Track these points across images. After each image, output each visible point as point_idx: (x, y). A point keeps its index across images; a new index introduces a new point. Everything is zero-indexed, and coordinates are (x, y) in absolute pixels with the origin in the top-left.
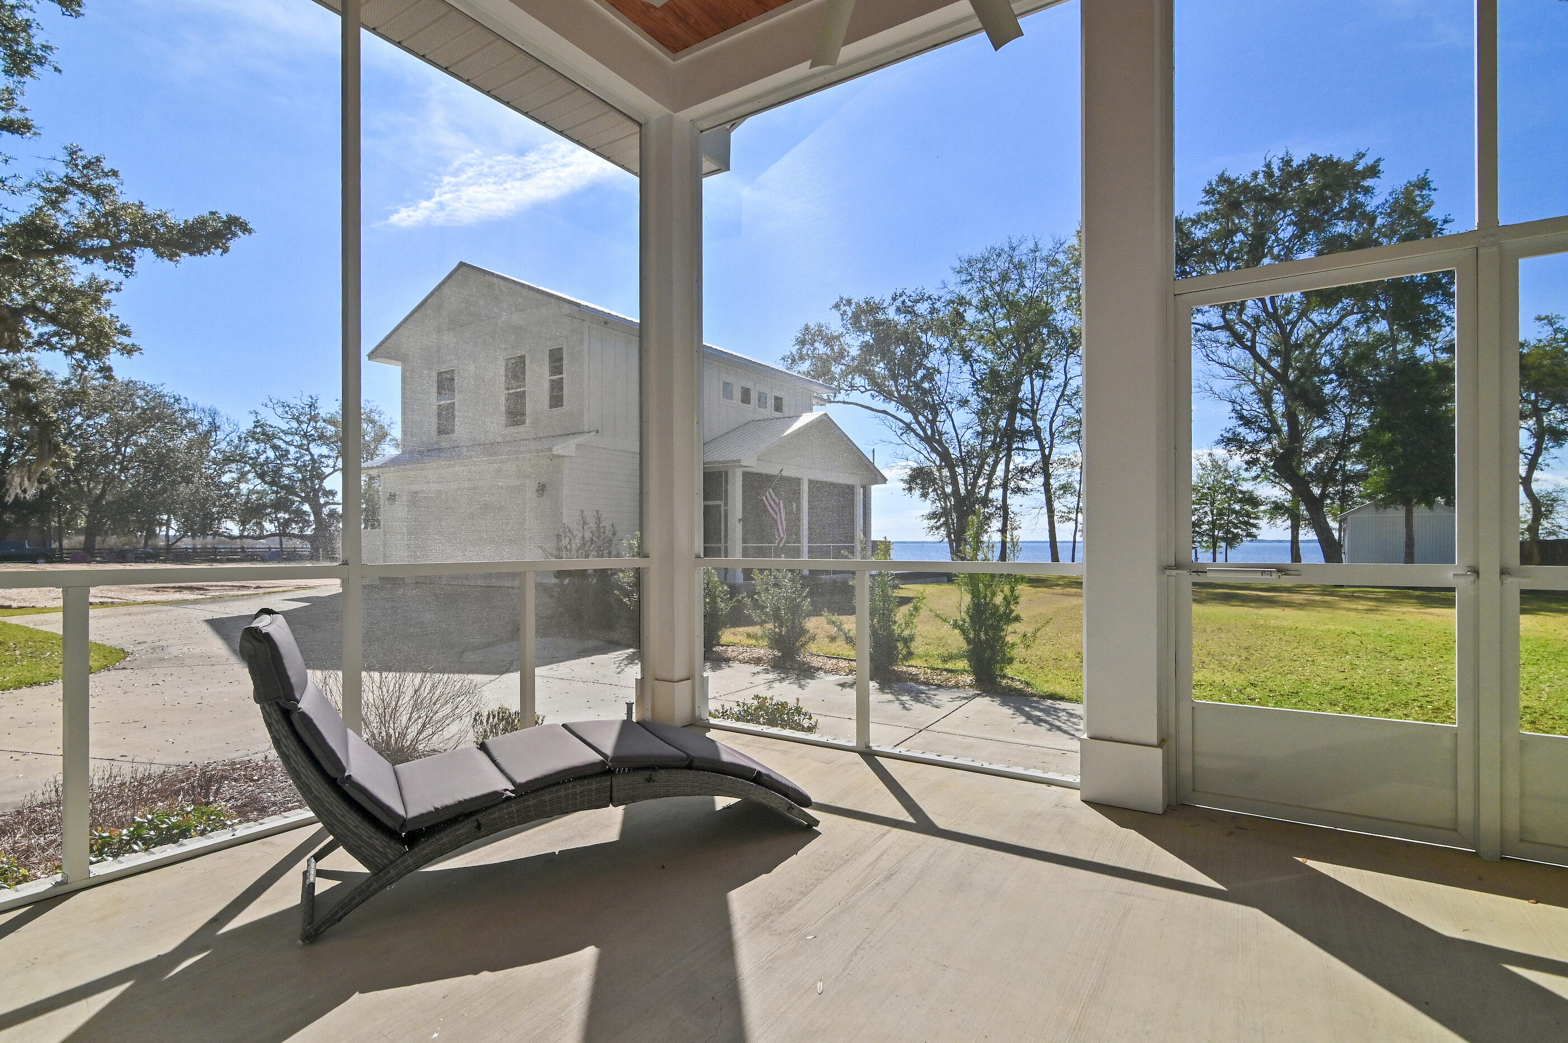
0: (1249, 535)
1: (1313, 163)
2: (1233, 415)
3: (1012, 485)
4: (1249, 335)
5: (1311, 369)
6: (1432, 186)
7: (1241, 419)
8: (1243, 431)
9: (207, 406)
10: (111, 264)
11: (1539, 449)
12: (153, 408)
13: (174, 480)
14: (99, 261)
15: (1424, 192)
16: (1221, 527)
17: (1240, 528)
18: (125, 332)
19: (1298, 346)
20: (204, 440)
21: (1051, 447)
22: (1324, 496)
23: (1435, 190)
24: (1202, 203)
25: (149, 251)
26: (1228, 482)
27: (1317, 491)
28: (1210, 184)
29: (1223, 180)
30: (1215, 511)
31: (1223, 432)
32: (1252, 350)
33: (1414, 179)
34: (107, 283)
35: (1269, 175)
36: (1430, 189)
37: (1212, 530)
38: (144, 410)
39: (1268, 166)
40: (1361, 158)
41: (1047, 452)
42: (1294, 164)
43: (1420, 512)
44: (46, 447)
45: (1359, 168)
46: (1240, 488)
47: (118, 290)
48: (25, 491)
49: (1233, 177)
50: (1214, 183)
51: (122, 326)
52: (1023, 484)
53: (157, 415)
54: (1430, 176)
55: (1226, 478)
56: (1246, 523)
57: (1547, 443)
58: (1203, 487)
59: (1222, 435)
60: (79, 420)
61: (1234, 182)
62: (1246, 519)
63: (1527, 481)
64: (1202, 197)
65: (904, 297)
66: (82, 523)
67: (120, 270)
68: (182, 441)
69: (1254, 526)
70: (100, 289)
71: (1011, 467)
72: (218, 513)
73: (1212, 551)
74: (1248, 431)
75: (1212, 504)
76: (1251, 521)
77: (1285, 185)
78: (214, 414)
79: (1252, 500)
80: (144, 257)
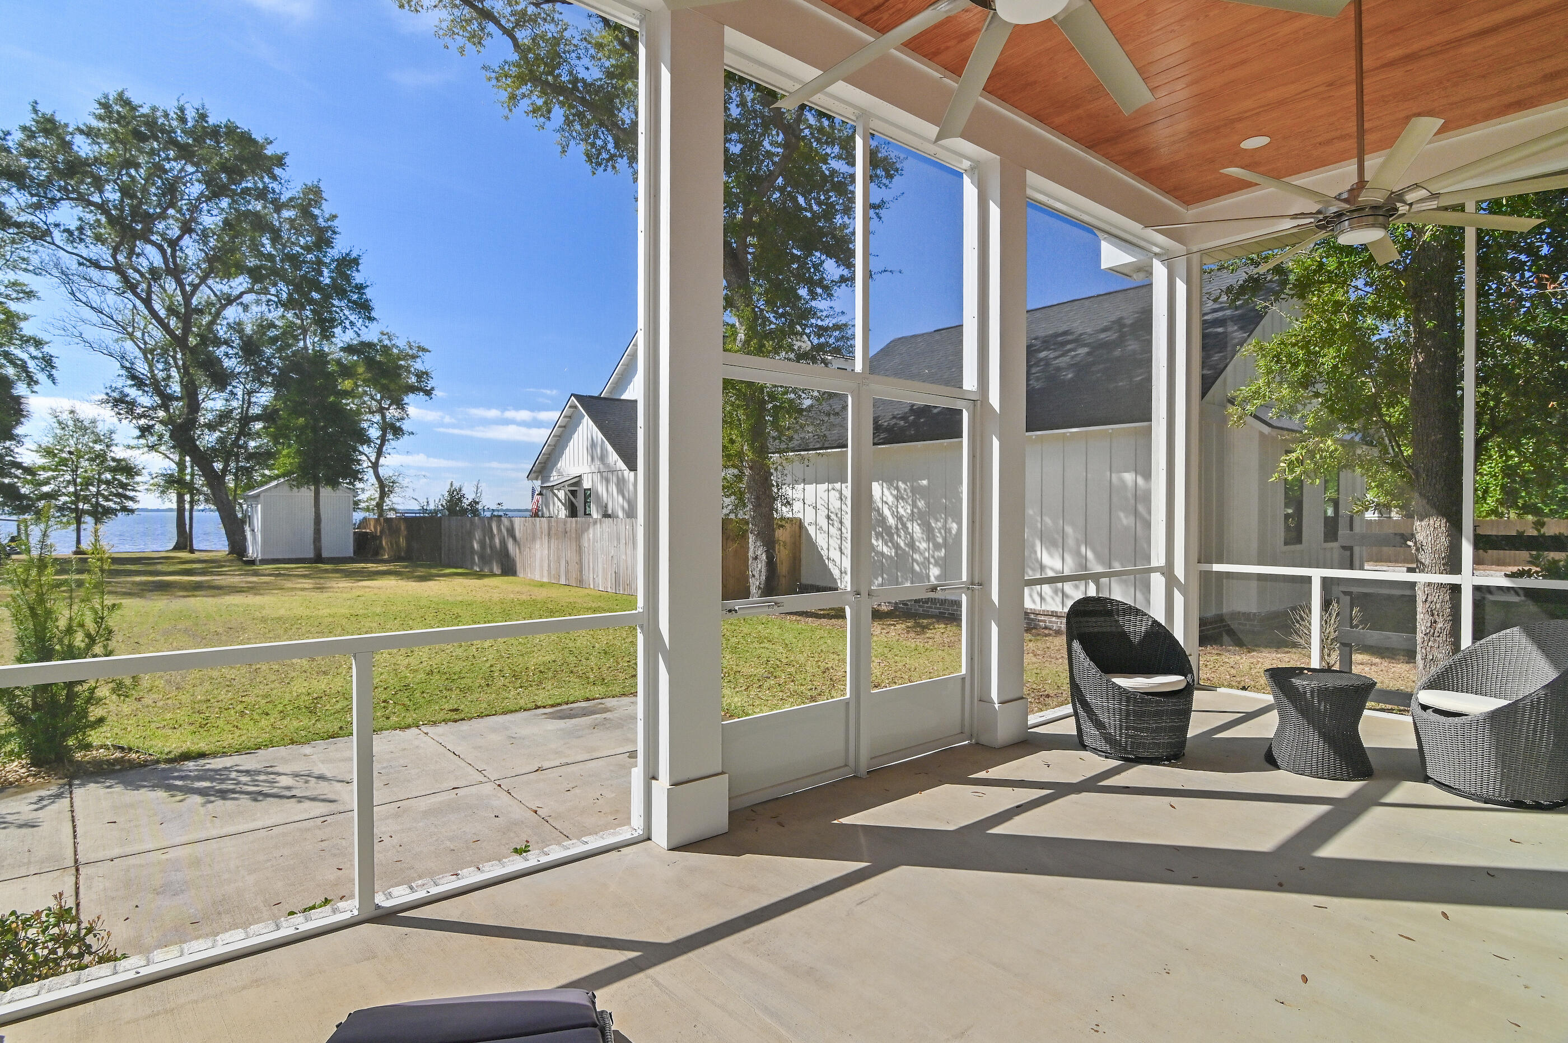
0: (124, 509)
1: (231, 132)
2: (123, 372)
4: (144, 285)
5: (210, 338)
7: (133, 380)
8: (133, 393)
11: (383, 439)
16: (86, 499)
17: (111, 500)
19: (200, 312)
22: (225, 471)
24: (95, 115)
26: (98, 447)
27: (218, 466)
28: (106, 97)
29: (123, 99)
30: (79, 480)
31: (110, 391)
32: (147, 302)
35: (183, 120)
39: (182, 109)
42: (211, 122)
43: (326, 492)
45: (268, 152)
46: (112, 454)
49: (136, 101)
50: (111, 98)
55: (95, 442)
56: (121, 496)
57: (390, 436)
58: (61, 451)
59: (108, 394)
61: (134, 109)
62: (120, 490)
63: (375, 466)
64: (95, 108)
69: (132, 499)
73: (74, 526)
74: (140, 393)
75: (74, 471)
76: (128, 493)
77: (198, 139)
79: (128, 469)
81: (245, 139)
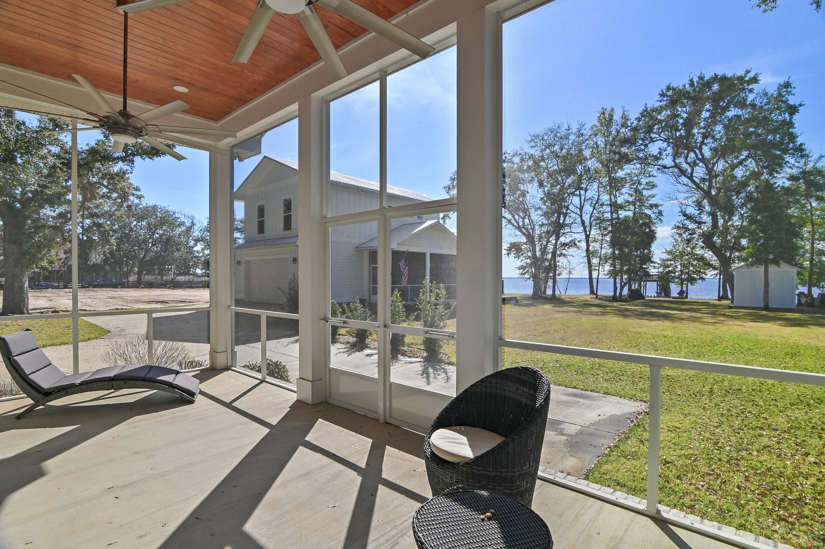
0: (701, 278)
1: (715, 79)
2: (680, 214)
3: (558, 252)
4: (689, 170)
6: (792, 85)
7: (685, 216)
8: (687, 222)
9: (190, 215)
10: (126, 163)
12: (165, 217)
13: (172, 251)
14: (120, 162)
15: (789, 90)
16: (685, 273)
17: (696, 274)
18: (137, 189)
20: (189, 229)
21: (590, 231)
23: (794, 88)
24: (658, 101)
25: (139, 157)
26: (688, 249)
27: (727, 255)
28: (662, 91)
29: (669, 88)
31: (676, 224)
32: (691, 178)
33: (782, 82)
34: (127, 170)
35: (692, 85)
36: (791, 88)
37: (681, 275)
38: (161, 218)
39: (691, 80)
40: (748, 73)
41: (588, 233)
42: (705, 79)
43: (772, 268)
44: (105, 241)
45: (747, 79)
47: (131, 173)
48: (97, 260)
49: (674, 86)
50: (664, 90)
51: (137, 187)
52: (564, 252)
53: (166, 220)
54: (791, 81)
55: (687, 247)
56: (700, 272)
58: (675, 252)
59: (675, 225)
60: (135, 223)
61: (676, 89)
64: (658, 97)
65: (506, 154)
66: (136, 269)
67: (129, 165)
68: (178, 231)
69: (704, 273)
70: (124, 173)
71: (558, 243)
72: (192, 265)
74: (690, 223)
75: (682, 261)
76: (702, 270)
77: (701, 91)
78: (193, 218)
80: (138, 159)
81: (723, 80)
